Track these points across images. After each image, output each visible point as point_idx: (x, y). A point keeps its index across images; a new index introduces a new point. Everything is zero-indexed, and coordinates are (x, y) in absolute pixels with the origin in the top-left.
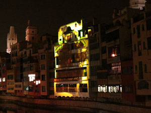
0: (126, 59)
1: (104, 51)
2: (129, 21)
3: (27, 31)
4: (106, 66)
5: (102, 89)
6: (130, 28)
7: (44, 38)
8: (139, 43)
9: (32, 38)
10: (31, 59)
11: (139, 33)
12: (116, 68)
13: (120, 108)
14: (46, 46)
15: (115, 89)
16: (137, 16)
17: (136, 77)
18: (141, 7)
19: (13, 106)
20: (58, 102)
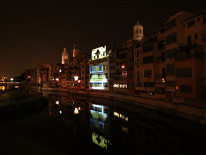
0: (130, 69)
1: (118, 64)
2: (132, 48)
3: (74, 51)
4: (119, 72)
5: (116, 86)
6: (133, 51)
7: (84, 56)
8: (138, 61)
9: (77, 56)
10: (76, 68)
11: (138, 55)
12: (125, 74)
13: (126, 97)
14: (85, 60)
15: (123, 86)
16: (137, 44)
17: (135, 80)
18: (140, 39)
19: (66, 94)
20: (91, 93)
